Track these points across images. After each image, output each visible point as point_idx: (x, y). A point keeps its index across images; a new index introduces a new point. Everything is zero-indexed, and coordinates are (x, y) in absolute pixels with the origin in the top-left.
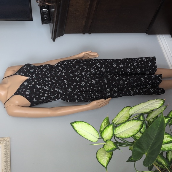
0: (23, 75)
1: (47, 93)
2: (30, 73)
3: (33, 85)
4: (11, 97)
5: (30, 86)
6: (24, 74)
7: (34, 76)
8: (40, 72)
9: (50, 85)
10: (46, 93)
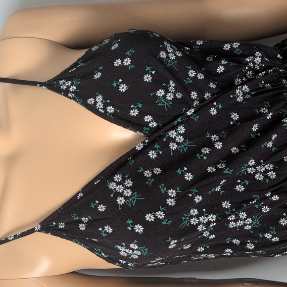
0: (105, 116)
1: (236, 241)
2: (151, 106)
3: (169, 211)
4: (23, 234)
5: (149, 217)
6: (111, 109)
7: (177, 136)
8: (213, 111)
9: (266, 209)
10: (231, 246)
